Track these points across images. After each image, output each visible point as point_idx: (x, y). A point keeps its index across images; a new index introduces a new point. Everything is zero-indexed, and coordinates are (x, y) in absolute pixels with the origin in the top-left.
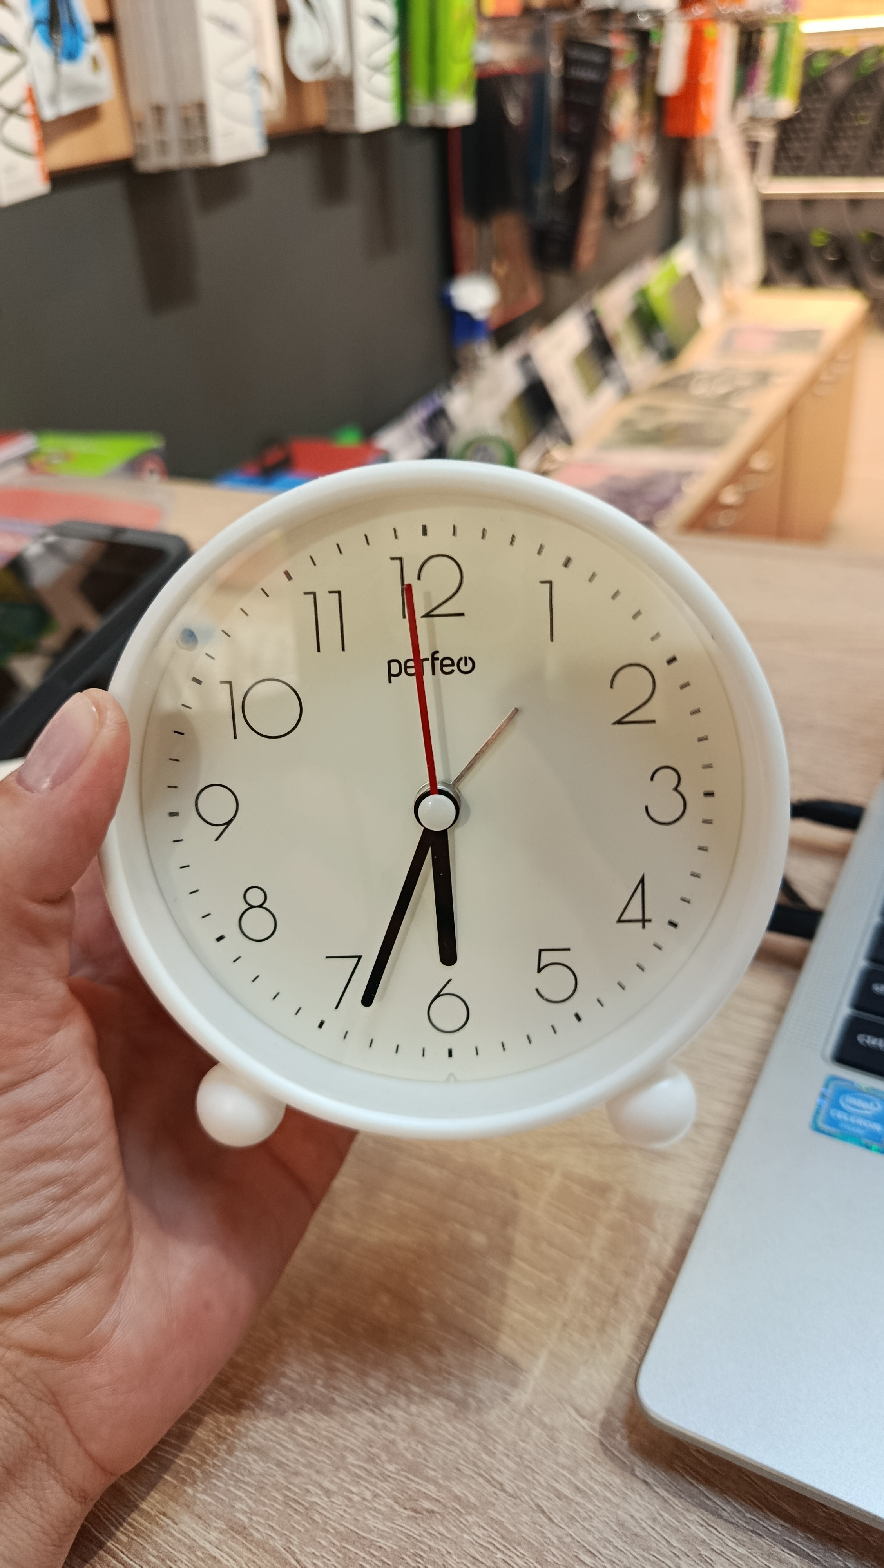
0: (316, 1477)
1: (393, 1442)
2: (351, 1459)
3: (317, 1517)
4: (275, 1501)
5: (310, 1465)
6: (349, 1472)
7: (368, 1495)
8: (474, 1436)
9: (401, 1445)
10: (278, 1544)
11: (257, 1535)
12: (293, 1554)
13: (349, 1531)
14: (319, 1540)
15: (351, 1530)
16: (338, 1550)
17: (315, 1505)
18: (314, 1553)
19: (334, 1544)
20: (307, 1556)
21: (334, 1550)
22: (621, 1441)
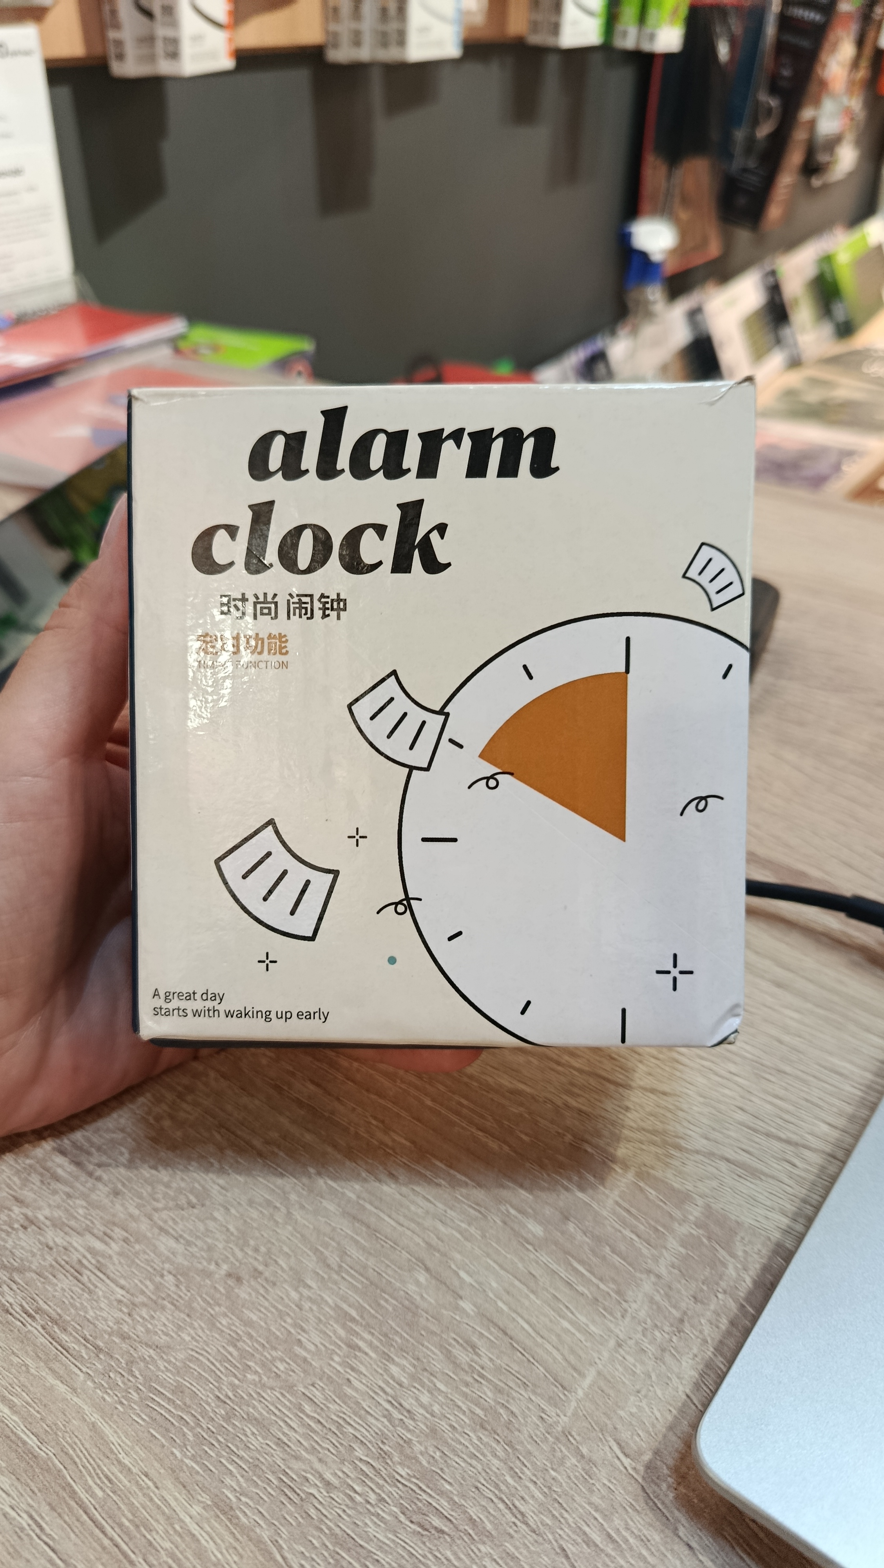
0: (318, 1466)
1: (409, 1442)
2: (360, 1452)
3: (312, 1512)
4: (269, 1485)
5: (313, 1451)
6: (356, 1467)
7: (372, 1498)
8: (501, 1453)
9: (418, 1448)
10: (265, 1535)
11: (244, 1520)
12: (280, 1549)
13: (346, 1536)
14: (310, 1538)
15: (348, 1535)
16: (330, 1555)
17: (312, 1498)
18: (303, 1553)
19: (327, 1547)
20: (294, 1555)
21: (326, 1554)
22: (666, 1493)
